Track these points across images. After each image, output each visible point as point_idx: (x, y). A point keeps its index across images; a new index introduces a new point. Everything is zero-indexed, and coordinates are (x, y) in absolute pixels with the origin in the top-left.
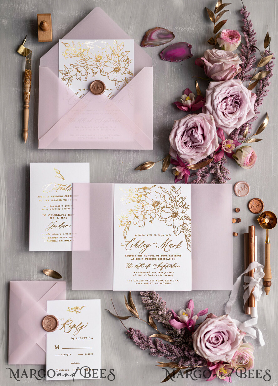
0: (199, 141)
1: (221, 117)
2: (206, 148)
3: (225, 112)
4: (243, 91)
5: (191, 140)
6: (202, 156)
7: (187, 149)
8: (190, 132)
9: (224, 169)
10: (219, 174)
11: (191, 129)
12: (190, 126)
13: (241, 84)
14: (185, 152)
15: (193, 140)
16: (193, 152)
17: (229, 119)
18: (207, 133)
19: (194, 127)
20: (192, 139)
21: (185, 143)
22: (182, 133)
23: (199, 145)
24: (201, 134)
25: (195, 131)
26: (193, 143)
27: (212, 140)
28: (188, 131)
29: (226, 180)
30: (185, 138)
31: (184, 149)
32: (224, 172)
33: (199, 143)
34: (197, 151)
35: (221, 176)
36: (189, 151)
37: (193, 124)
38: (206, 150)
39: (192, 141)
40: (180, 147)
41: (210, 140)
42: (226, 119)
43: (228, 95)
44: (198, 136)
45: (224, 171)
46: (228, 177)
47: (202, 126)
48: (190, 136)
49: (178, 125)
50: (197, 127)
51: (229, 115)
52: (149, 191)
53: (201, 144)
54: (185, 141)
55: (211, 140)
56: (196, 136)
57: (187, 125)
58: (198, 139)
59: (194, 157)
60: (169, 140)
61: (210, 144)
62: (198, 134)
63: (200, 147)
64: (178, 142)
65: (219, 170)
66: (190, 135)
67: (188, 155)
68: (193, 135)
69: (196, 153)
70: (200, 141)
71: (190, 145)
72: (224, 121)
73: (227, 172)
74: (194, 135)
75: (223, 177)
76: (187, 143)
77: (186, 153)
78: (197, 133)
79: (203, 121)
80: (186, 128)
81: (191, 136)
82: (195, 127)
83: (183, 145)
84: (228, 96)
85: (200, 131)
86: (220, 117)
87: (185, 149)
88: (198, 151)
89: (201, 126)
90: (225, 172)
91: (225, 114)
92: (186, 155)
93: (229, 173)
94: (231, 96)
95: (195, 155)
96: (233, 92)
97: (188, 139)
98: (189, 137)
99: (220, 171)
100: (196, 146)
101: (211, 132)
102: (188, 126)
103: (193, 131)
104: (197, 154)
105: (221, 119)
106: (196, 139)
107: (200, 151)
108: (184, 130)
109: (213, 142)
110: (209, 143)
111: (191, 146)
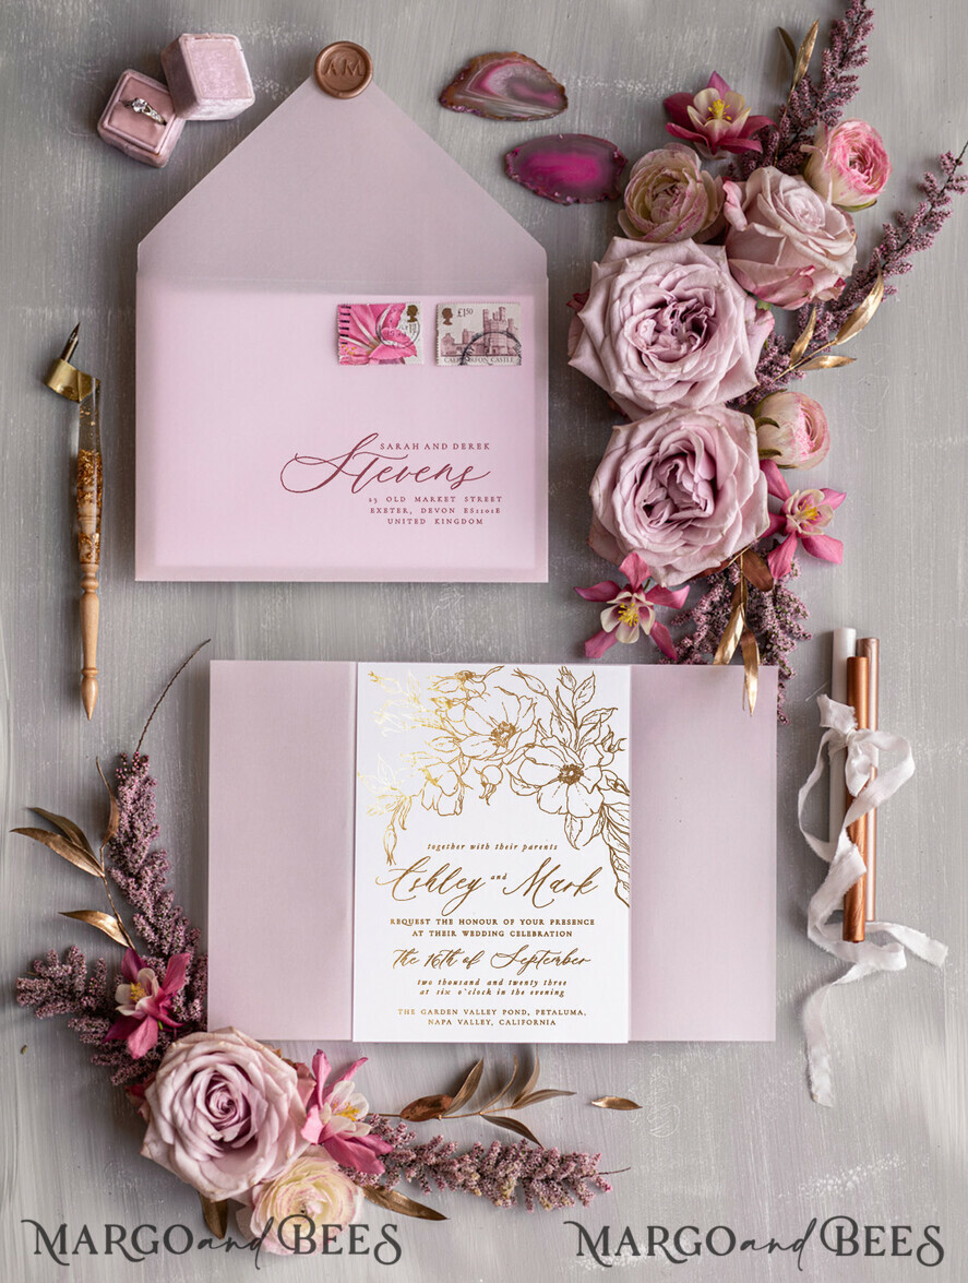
0: (697, 504)
1: (629, 366)
2: (721, 531)
3: (645, 351)
4: (723, 287)
5: (668, 497)
6: (704, 559)
7: (655, 531)
8: (666, 470)
9: (787, 599)
10: (769, 618)
11: (670, 458)
12: (667, 449)
13: (721, 263)
14: (645, 543)
15: (677, 500)
16: (675, 543)
17: (657, 380)
18: (727, 477)
19: (680, 455)
20: (671, 495)
21: (649, 509)
22: (637, 471)
23: (697, 519)
24: (706, 480)
25: (686, 467)
26: (676, 509)
27: (744, 503)
28: (659, 465)
29: (794, 641)
30: (649, 491)
31: (643, 532)
32: (787, 610)
33: (697, 513)
34: (689, 538)
35: (776, 625)
36: (659, 538)
37: (678, 445)
38: (720, 537)
39: (672, 500)
40: (631, 521)
41: (737, 503)
42: (646, 377)
43: (670, 293)
44: (696, 485)
45: (789, 606)
46: (803, 631)
47: (713, 453)
48: (666, 485)
49: (628, 443)
50: (693, 454)
51: (657, 363)
52: (480, 688)
53: (702, 515)
54: (649, 503)
55: (740, 501)
56: (688, 486)
57: (658, 444)
58: (695, 498)
59: (675, 562)
60: (590, 498)
61: (737, 515)
62: (696, 479)
63: (699, 525)
64: (625, 504)
65: (769, 603)
66: (665, 482)
67: (658, 554)
68: (678, 481)
69: (685, 545)
70: (702, 505)
71: (666, 516)
72: (637, 383)
73: (797, 611)
74: (681, 483)
75: (782, 627)
76: (656, 509)
77: (650, 545)
78: (692, 476)
79: (715, 433)
80: (653, 455)
81: (671, 484)
82: (686, 453)
83: (642, 514)
84: (668, 299)
85: (701, 470)
86: (626, 366)
87: (648, 529)
88: (693, 539)
89: (706, 450)
90: (792, 610)
91: (643, 356)
92: (650, 551)
93: (805, 615)
94: (681, 300)
95: (679, 552)
96: (686, 286)
97: (660, 495)
98: (662, 486)
99: (774, 605)
100: (688, 520)
101: (741, 474)
102: (662, 448)
103: (677, 467)
104: (686, 549)
105: (628, 372)
106: (688, 495)
107: (700, 542)
108: (645, 463)
109: (749, 512)
110: (734, 515)
111: (668, 521)
